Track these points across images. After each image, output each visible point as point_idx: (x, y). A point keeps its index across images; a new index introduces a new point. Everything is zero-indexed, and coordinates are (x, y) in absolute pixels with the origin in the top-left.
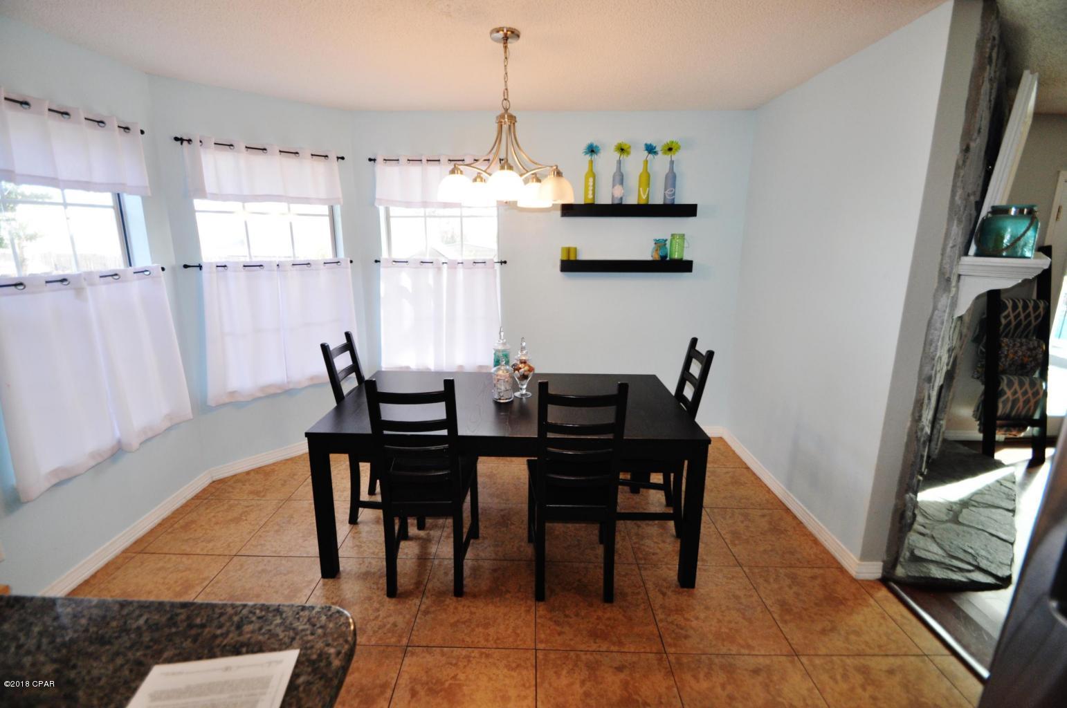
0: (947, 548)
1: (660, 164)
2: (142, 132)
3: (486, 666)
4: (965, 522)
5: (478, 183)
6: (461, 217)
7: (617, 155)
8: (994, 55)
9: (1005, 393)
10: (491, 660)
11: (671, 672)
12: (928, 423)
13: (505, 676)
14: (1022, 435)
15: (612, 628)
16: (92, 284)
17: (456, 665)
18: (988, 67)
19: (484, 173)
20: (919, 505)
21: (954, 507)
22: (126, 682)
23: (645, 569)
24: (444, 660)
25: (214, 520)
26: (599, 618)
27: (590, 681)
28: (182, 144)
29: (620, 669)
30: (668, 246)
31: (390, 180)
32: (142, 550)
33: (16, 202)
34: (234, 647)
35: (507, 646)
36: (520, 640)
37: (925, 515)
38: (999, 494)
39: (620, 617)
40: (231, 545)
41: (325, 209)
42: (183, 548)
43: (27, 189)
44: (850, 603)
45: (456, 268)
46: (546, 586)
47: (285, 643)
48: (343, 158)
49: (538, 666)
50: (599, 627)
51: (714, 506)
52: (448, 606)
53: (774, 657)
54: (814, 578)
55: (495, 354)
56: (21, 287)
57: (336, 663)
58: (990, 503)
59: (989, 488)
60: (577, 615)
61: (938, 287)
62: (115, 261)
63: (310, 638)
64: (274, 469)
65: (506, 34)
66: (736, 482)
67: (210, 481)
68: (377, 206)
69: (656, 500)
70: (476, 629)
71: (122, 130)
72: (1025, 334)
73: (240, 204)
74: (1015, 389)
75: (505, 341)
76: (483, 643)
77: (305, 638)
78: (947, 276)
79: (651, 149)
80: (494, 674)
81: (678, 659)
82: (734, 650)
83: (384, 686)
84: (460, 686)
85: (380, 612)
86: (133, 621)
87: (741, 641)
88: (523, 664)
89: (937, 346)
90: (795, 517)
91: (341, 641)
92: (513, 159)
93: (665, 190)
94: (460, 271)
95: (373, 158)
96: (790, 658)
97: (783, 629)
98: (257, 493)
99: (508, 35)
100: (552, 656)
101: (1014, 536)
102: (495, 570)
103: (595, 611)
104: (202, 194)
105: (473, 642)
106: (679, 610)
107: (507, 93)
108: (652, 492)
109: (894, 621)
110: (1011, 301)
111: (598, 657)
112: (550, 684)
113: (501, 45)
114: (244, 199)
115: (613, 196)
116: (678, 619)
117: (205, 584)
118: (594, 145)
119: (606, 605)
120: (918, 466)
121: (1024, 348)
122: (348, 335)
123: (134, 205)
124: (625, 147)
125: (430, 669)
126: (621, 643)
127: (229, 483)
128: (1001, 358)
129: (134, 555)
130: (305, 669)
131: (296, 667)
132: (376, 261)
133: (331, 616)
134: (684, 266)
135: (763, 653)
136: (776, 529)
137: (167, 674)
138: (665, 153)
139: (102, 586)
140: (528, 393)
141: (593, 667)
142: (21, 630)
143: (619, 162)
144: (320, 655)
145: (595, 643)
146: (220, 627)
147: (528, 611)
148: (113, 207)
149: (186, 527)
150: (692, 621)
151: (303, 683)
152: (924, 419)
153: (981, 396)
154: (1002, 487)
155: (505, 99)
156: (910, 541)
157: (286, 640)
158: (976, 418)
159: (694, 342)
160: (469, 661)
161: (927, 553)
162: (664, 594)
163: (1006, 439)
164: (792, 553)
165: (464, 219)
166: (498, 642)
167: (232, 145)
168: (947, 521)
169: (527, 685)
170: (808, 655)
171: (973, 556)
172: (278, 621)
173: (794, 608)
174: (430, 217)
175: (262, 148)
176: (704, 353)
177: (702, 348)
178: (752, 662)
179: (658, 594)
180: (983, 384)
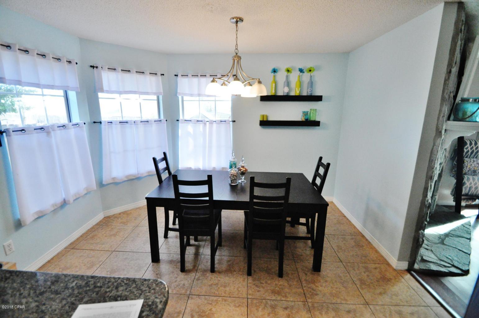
0: (439, 256)
1: (306, 77)
2: (77, 63)
3: (225, 305)
4: (447, 244)
5: (223, 86)
6: (215, 101)
7: (286, 73)
8: (463, 28)
9: (466, 184)
10: (227, 302)
11: (309, 311)
12: (430, 197)
13: (233, 310)
14: (474, 203)
15: (282, 289)
16: (53, 130)
17: (211, 304)
18: (460, 34)
19: (226, 82)
20: (425, 235)
21: (442, 237)
22: (67, 312)
23: (298, 262)
24: (206, 302)
25: (104, 234)
26: (276, 285)
27: (272, 313)
28: (93, 68)
29: (286, 308)
30: (309, 114)
31: (184, 84)
32: (74, 248)
33: (22, 94)
34: (115, 297)
35: (234, 296)
36: (241, 294)
37: (428, 240)
38: (463, 231)
39: (286, 284)
40: (112, 246)
41: (155, 97)
42: (91, 247)
43: (27, 88)
44: (393, 281)
45: (212, 124)
46: (252, 269)
47: (137, 296)
48: (163, 75)
49: (248, 306)
50: (276, 289)
51: (329, 234)
52: (208, 277)
53: (357, 305)
54: (376, 268)
55: (230, 163)
56: (24, 131)
57: (160, 306)
58: (459, 235)
59: (458, 228)
60: (266, 283)
61: (435, 135)
62: (64, 120)
63: (148, 294)
64: (131, 212)
65: (237, 20)
66: (339, 223)
67: (103, 217)
68: (178, 96)
69: (302, 230)
70: (221, 288)
71: (68, 62)
72: (475, 156)
73: (118, 95)
74: (471, 182)
75: (234, 157)
76: (223, 294)
77: (146, 294)
78: (440, 130)
79: (301, 71)
80: (228, 309)
81: (313, 304)
82: (339, 301)
83: (179, 313)
84: (213, 314)
85: (178, 279)
86: (70, 284)
87: (342, 298)
88: (241, 305)
89: (435, 162)
90: (367, 240)
91: (162, 296)
92: (240, 76)
93: (308, 89)
94: (215, 125)
95: (176, 75)
96: (365, 306)
97: (361, 292)
98: (124, 223)
99: (238, 20)
100: (255, 301)
101: (470, 251)
102: (229, 261)
103: (274, 282)
104: (102, 91)
105: (219, 294)
106: (313, 282)
107: (237, 46)
108: (300, 226)
109: (414, 290)
110: (469, 141)
111: (276, 303)
112: (254, 315)
113: (235, 25)
114: (120, 93)
115: (284, 92)
116: (313, 286)
117: (100, 264)
118: (276, 69)
119: (280, 279)
120: (426, 218)
121: (475, 163)
122: (165, 154)
123: (72, 95)
124: (290, 70)
125: (200, 306)
126: (286, 296)
127: (111, 218)
128: (464, 167)
129: (70, 250)
130: (146, 309)
131: (142, 307)
132: (177, 120)
133: (157, 284)
134: (316, 124)
135: (352, 303)
136: (358, 245)
137: (85, 309)
138: (308, 72)
139: (56, 264)
140: (245, 181)
141: (273, 307)
142: (21, 287)
143: (287, 76)
144: (153, 302)
145: (274, 296)
146: (108, 288)
147: (244, 280)
148: (63, 96)
149: (93, 238)
150: (319, 287)
151: (145, 315)
152: (428, 196)
153: (454, 185)
154: (465, 228)
155: (236, 49)
156: (421, 252)
157: (138, 295)
158: (452, 195)
159: (321, 158)
160: (217, 303)
161: (429, 258)
162: (306, 274)
163: (466, 205)
164: (366, 257)
165: (216, 102)
166: (230, 294)
167: (115, 69)
168: (438, 243)
169: (243, 314)
170: (373, 305)
171: (451, 260)
172: (134, 286)
173: (366, 282)
174: (201, 101)
175: (128, 70)
176: (325, 164)
177: (324, 161)
178: (347, 307)
179: (303, 274)
180: (455, 179)
